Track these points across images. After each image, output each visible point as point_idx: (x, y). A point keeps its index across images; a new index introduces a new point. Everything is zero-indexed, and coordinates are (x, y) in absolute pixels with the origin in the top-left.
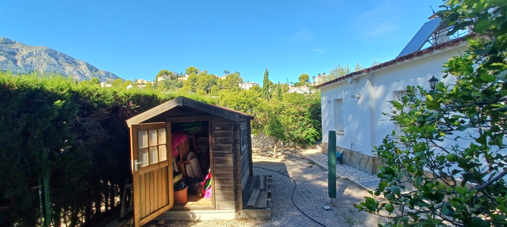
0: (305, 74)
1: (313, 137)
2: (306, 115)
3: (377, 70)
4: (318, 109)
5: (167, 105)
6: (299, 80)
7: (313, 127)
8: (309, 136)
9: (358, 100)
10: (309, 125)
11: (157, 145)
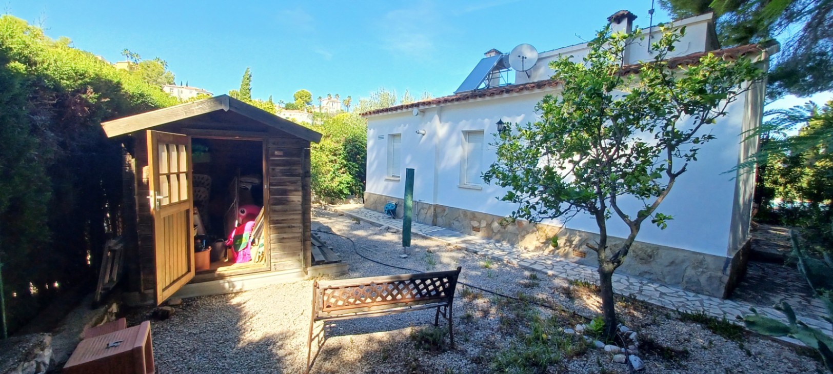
0: (306, 90)
1: (347, 187)
2: (340, 155)
3: (449, 104)
4: (356, 147)
5: (198, 105)
6: (294, 99)
7: (348, 173)
8: (342, 186)
9: (422, 137)
10: (343, 169)
11: (176, 171)
